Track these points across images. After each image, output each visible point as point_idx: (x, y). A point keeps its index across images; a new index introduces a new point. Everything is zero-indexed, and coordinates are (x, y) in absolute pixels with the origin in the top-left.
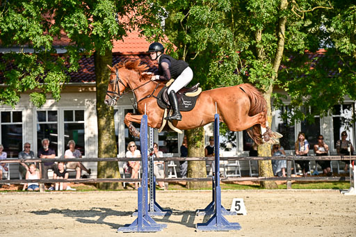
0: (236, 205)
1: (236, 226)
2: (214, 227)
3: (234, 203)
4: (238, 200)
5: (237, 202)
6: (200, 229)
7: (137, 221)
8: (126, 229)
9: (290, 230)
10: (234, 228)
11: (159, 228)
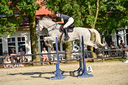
0: (89, 68)
1: (92, 76)
2: (84, 76)
3: (88, 68)
4: (89, 66)
5: (89, 67)
6: (79, 77)
7: (56, 76)
8: (52, 79)
9: (111, 76)
10: (91, 76)
11: (64, 78)
